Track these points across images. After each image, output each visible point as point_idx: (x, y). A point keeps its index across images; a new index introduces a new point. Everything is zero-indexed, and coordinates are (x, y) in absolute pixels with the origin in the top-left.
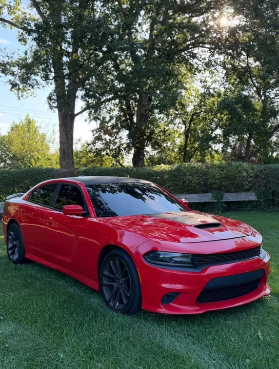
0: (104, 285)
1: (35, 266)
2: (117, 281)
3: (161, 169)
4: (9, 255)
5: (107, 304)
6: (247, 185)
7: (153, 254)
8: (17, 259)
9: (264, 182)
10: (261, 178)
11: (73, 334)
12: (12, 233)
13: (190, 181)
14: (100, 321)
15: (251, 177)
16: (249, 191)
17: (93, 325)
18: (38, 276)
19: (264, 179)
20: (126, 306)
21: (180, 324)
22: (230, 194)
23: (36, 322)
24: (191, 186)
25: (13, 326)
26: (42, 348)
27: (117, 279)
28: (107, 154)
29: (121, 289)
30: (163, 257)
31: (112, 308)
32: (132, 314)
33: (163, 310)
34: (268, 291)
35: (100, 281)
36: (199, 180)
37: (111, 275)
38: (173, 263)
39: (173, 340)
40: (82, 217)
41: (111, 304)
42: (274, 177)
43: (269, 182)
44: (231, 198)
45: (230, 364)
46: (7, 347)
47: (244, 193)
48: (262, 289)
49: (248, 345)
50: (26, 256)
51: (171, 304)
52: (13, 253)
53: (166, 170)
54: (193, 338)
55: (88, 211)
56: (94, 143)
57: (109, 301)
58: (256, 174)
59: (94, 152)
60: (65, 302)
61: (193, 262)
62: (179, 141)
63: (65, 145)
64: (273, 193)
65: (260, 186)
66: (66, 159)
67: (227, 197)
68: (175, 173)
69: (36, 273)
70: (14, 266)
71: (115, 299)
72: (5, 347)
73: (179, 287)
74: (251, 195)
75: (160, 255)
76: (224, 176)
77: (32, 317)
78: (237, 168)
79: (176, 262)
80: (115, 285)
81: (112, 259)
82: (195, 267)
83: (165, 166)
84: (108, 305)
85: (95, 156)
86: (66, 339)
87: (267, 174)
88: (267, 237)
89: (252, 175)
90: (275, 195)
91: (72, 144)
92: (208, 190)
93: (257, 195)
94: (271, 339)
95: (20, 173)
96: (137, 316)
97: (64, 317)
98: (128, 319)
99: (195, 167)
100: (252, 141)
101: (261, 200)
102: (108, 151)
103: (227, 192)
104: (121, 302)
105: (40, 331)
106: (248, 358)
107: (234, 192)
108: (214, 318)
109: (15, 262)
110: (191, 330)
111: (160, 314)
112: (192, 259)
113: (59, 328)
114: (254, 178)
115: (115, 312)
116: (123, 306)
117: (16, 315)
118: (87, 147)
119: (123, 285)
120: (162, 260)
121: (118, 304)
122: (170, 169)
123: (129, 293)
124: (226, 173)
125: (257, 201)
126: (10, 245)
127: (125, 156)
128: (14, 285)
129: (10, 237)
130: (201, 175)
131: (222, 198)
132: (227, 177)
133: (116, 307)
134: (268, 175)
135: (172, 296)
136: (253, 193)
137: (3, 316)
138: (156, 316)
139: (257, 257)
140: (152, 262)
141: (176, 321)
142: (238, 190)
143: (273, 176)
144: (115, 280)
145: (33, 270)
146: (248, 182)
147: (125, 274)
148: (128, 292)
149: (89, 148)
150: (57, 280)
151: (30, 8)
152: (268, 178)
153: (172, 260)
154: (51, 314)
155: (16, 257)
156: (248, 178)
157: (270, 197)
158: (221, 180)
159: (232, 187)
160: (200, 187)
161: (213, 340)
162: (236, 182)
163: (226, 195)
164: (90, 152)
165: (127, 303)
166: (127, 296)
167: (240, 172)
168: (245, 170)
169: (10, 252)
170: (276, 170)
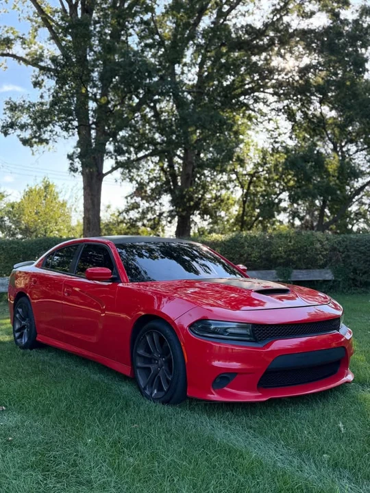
0: (138, 367)
1: (49, 352)
2: (155, 363)
3: (213, 239)
4: (15, 339)
5: (141, 392)
6: (321, 260)
7: (202, 324)
8: (27, 343)
9: (343, 256)
10: (339, 252)
11: (98, 425)
12: (20, 310)
13: (249, 255)
14: (133, 411)
15: (326, 250)
16: (323, 268)
17: (123, 416)
18: (53, 362)
19: (343, 253)
20: (166, 393)
21: (237, 415)
22: (299, 271)
23: (49, 412)
24: (250, 261)
25: (19, 417)
26: (57, 442)
27: (155, 360)
28: (144, 225)
29: (161, 372)
30: (216, 328)
31: (149, 397)
32: (175, 404)
33: (214, 397)
34: (350, 377)
35: (133, 364)
36: (260, 252)
37: (147, 355)
38: (228, 335)
39: (228, 432)
40: (110, 283)
41: (148, 392)
42: (355, 251)
43: (348, 257)
44: (300, 276)
45: (303, 460)
46: (11, 440)
47: (318, 270)
48: (343, 375)
49: (327, 439)
50: (37, 339)
51: (225, 388)
52: (21, 336)
53: (218, 241)
54: (254, 431)
55: (118, 276)
56: (127, 211)
57: (145, 388)
58: (333, 246)
59: (128, 222)
60: (87, 390)
61: (254, 334)
62: (235, 210)
63: (91, 212)
64: (355, 271)
65: (338, 261)
66: (91, 229)
67: (296, 275)
68: (229, 244)
69: (50, 360)
70: (22, 351)
71: (152, 386)
72: (8, 441)
73: (235, 365)
74: (327, 273)
75: (210, 325)
76: (292, 247)
77: (43, 406)
78: (308, 238)
79: (231, 334)
80: (153, 367)
81: (148, 334)
82: (256, 341)
83: (217, 236)
84: (143, 394)
85: (128, 228)
86: (88, 431)
87: (346, 246)
88: (348, 320)
89: (328, 247)
90: (356, 273)
91: (98, 211)
92: (271, 266)
93: (334, 273)
94: (356, 431)
95: (32, 244)
96: (180, 407)
97: (85, 407)
98: (168, 410)
99: (255, 237)
100: (327, 211)
101: (340, 280)
102: (145, 222)
103: (296, 268)
104: (160, 389)
105: (54, 423)
106: (327, 453)
107: (305, 269)
108: (281, 408)
109: (24, 347)
110: (252, 422)
111: (211, 401)
112: (253, 331)
113: (79, 418)
114: (331, 251)
115: (152, 402)
116: (162, 394)
117: (23, 404)
118: (118, 216)
119: (163, 367)
120: (214, 332)
121: (156, 392)
122: (223, 239)
123: (171, 376)
124: (294, 244)
125: (334, 281)
126: (17, 326)
127: (166, 228)
128: (22, 373)
129: (17, 316)
130: (263, 247)
131: (289, 277)
132: (296, 250)
133: (153, 395)
134: (348, 248)
135: (226, 377)
136: (329, 271)
137: (6, 406)
138: (206, 405)
139: (336, 332)
140: (201, 334)
141: (232, 412)
142: (310, 266)
143: (354, 248)
144: (153, 361)
145: (47, 356)
146: (322, 256)
147: (165, 352)
148: (168, 375)
149: (121, 217)
150: (77, 366)
151: (49, 42)
152: (348, 251)
153: (227, 332)
154: (69, 404)
155: (25, 340)
156: (323, 251)
157: (351, 275)
158: (288, 253)
159: (302, 262)
160: (261, 262)
161: (281, 432)
162: (307, 256)
163: (295, 272)
164: (122, 222)
165: (168, 390)
166: (168, 380)
167: (312, 243)
168: (319, 241)
169: (17, 335)
170: (357, 241)
